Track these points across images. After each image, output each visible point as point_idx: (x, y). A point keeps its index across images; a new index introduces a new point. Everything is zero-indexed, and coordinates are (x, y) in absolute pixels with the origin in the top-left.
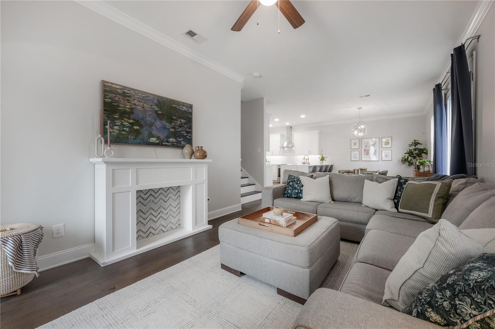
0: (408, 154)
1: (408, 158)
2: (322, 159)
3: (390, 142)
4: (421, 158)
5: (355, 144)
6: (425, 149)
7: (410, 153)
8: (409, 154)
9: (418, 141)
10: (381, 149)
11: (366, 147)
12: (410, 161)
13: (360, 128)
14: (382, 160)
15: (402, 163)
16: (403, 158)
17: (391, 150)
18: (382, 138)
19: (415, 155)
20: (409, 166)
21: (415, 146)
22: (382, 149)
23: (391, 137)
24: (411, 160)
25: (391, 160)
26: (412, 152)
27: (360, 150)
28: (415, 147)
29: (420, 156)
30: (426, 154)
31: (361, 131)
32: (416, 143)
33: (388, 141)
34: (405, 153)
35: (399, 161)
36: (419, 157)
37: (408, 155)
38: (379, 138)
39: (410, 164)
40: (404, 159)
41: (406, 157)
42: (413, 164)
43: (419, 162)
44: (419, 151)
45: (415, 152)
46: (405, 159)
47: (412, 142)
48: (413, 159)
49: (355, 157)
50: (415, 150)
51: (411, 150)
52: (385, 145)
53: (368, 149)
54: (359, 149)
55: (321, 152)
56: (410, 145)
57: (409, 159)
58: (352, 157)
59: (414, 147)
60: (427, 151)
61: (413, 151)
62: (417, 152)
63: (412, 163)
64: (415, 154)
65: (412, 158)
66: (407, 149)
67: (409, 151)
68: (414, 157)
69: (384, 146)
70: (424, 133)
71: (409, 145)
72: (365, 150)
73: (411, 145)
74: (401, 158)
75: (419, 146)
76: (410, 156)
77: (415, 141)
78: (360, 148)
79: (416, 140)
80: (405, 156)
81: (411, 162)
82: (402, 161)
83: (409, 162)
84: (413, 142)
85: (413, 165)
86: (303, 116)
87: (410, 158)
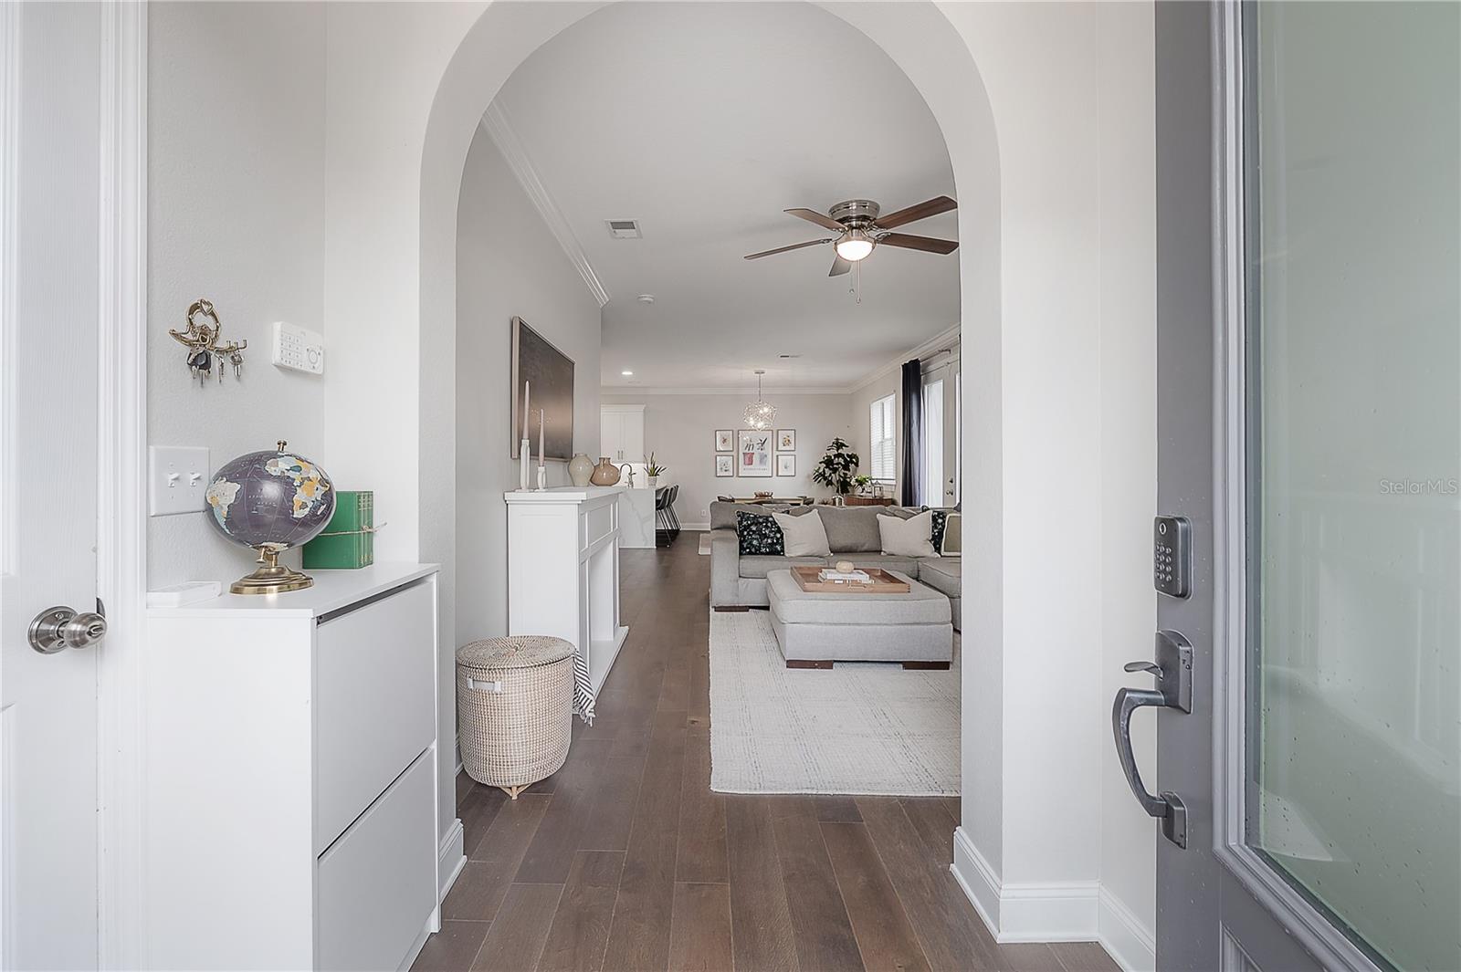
0: (824, 464)
1: (824, 471)
3: (792, 440)
5: (725, 440)
6: (854, 455)
7: (829, 462)
8: (826, 464)
9: (842, 441)
10: (776, 453)
11: (749, 449)
12: (828, 478)
14: (778, 476)
15: (815, 480)
16: (815, 471)
17: (795, 456)
18: (778, 430)
19: (837, 467)
20: (828, 486)
21: (837, 450)
22: (778, 453)
23: (795, 430)
24: (831, 475)
25: (794, 475)
26: (832, 461)
27: (734, 453)
28: (837, 452)
30: (858, 464)
31: (761, 417)
32: (838, 445)
33: (789, 438)
34: (820, 463)
35: (809, 476)
37: (825, 466)
38: (772, 431)
39: (830, 483)
40: (817, 474)
41: (821, 471)
44: (846, 459)
45: (837, 461)
46: (820, 473)
47: (832, 442)
49: (724, 468)
50: (837, 456)
51: (830, 457)
52: (784, 445)
53: (751, 451)
54: (732, 451)
56: (828, 448)
58: (718, 469)
59: (834, 452)
60: (859, 458)
61: (833, 458)
62: (841, 461)
63: (833, 481)
64: (837, 465)
66: (822, 454)
67: (825, 458)
69: (781, 448)
71: (826, 447)
72: (745, 454)
73: (830, 448)
74: (812, 472)
75: (843, 451)
76: (828, 468)
77: (837, 439)
78: (735, 450)
80: (819, 468)
81: (831, 479)
82: (814, 476)
83: (827, 480)
84: (834, 442)
86: (627, 373)
87: (827, 472)
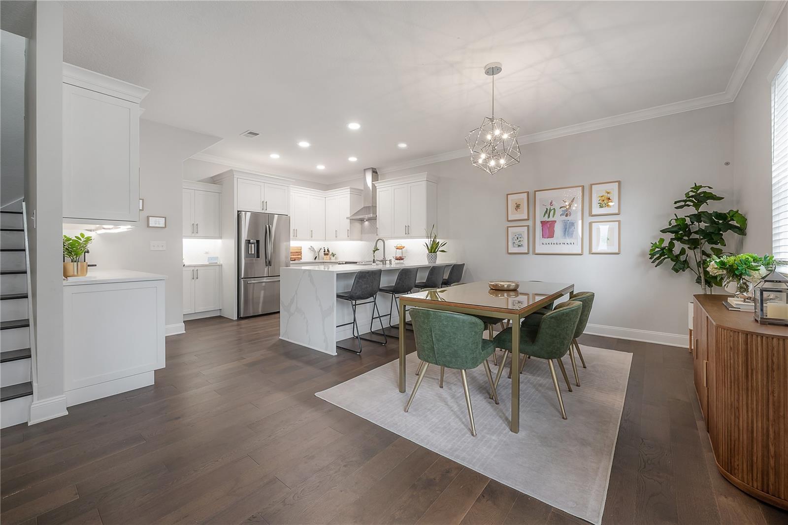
0: (672, 232)
1: (671, 244)
2: (433, 249)
3: (615, 196)
4: (719, 246)
5: (518, 206)
6: (734, 214)
7: (680, 230)
8: (676, 232)
9: (708, 190)
10: (588, 219)
11: (547, 215)
12: (677, 256)
13: (489, 137)
14: (591, 253)
15: (653, 262)
16: (654, 245)
17: (619, 221)
18: (592, 185)
19: (697, 236)
20: (677, 271)
21: (697, 206)
22: (592, 219)
23: (619, 182)
24: (683, 252)
25: (617, 251)
26: (687, 226)
27: (530, 223)
28: (697, 209)
29: (715, 238)
30: (741, 231)
32: (699, 197)
33: (609, 195)
34: (663, 231)
35: (643, 254)
36: (711, 241)
37: (673, 236)
38: (583, 187)
39: (680, 265)
40: (657, 249)
41: (666, 244)
42: (689, 267)
43: (723, 265)
44: (713, 222)
45: (696, 226)
46: (663, 249)
47: (688, 194)
48: (688, 251)
49: (517, 242)
50: (698, 217)
51: (684, 220)
52: (601, 207)
53: (551, 219)
54: (528, 220)
55: (432, 231)
56: (678, 205)
57: (676, 250)
58: (510, 244)
59: (692, 211)
60: (744, 220)
61: (688, 221)
62: (703, 225)
63: (685, 261)
64: (696, 233)
65: (686, 247)
66: (668, 215)
67: (674, 223)
68: (694, 244)
69: (596, 210)
70: (727, 164)
71: (676, 203)
72: (543, 223)
73: (683, 203)
74: (648, 247)
75: (710, 207)
76: (679, 239)
77: (697, 188)
78: (531, 218)
79: (701, 187)
80: (662, 240)
81: (682, 258)
82: (652, 255)
83: (676, 259)
84: (691, 194)
85: (687, 270)
87: (678, 247)
